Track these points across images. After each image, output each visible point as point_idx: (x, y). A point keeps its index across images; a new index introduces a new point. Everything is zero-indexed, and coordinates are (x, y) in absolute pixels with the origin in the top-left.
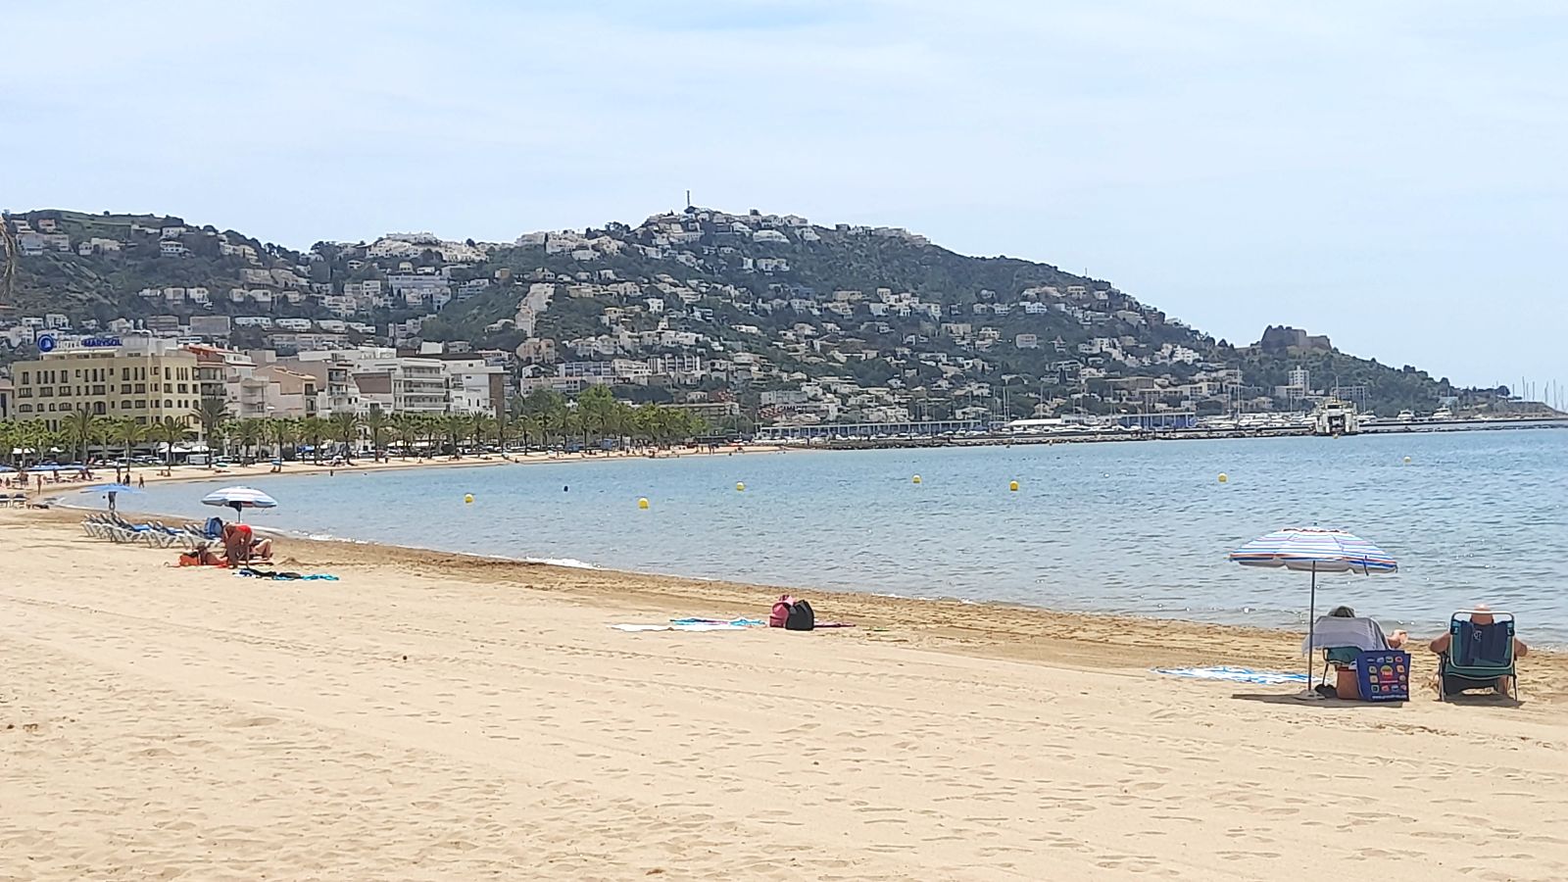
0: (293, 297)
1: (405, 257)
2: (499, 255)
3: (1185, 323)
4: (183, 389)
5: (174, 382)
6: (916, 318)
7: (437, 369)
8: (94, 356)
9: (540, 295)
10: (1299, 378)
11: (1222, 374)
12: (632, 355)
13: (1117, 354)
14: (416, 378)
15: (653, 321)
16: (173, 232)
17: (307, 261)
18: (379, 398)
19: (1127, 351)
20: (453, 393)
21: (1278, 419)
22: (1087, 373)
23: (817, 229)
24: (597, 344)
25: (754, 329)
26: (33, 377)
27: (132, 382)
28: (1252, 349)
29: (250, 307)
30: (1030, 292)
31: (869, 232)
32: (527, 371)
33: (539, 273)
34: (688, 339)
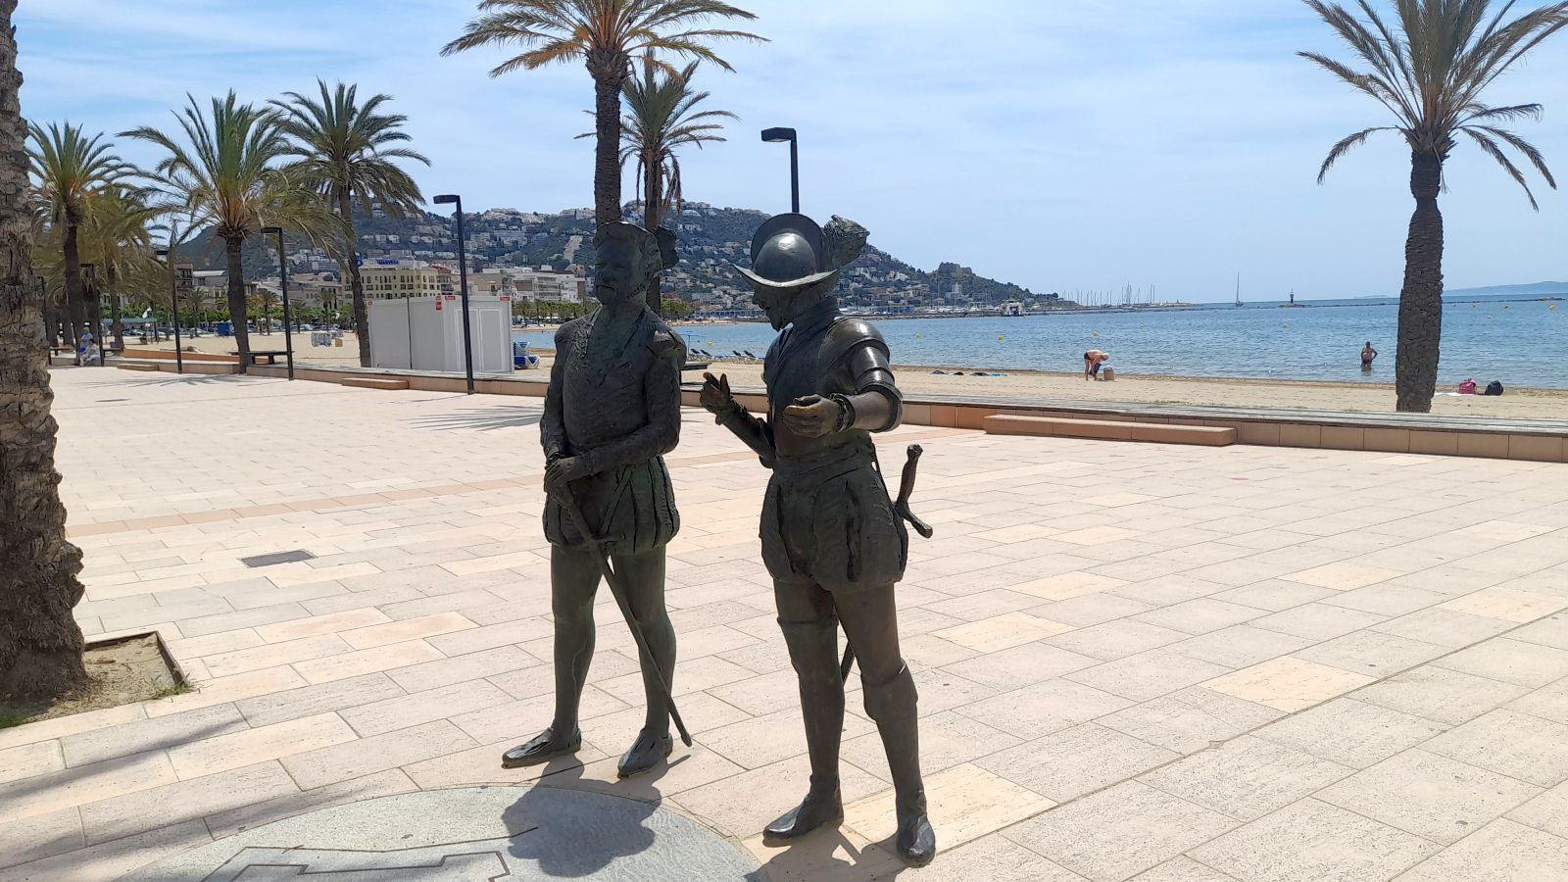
1: (502, 221)
2: (551, 220)
4: (432, 287)
5: (428, 284)
7: (554, 279)
8: (385, 269)
9: (575, 241)
11: (919, 286)
13: (867, 276)
17: (449, 222)
18: (527, 293)
19: (873, 274)
20: (563, 291)
22: (854, 285)
25: (685, 261)
27: (406, 283)
31: (741, 212)
33: (574, 230)
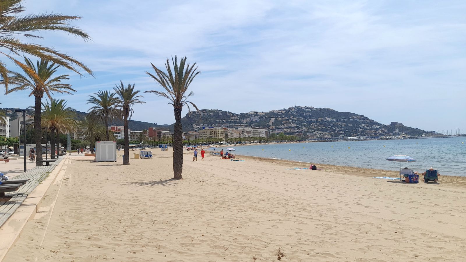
0: (237, 121)
1: (253, 115)
2: (267, 114)
3: (377, 122)
4: (222, 134)
5: (221, 133)
6: (332, 122)
7: (258, 131)
8: (210, 129)
9: (273, 119)
10: (397, 130)
11: (384, 130)
12: (287, 128)
13: (366, 127)
14: (255, 132)
15: (290, 123)
16: (220, 112)
17: (239, 115)
18: (250, 135)
19: (367, 126)
20: (260, 134)
21: (394, 137)
22: (361, 130)
23: (315, 108)
24: (281, 126)
25: (306, 124)
26: (202, 132)
27: (215, 133)
28: (389, 126)
29: (231, 122)
30: (351, 117)
31: (324, 109)
32: (271, 131)
33: (273, 116)
34: (296, 125)
